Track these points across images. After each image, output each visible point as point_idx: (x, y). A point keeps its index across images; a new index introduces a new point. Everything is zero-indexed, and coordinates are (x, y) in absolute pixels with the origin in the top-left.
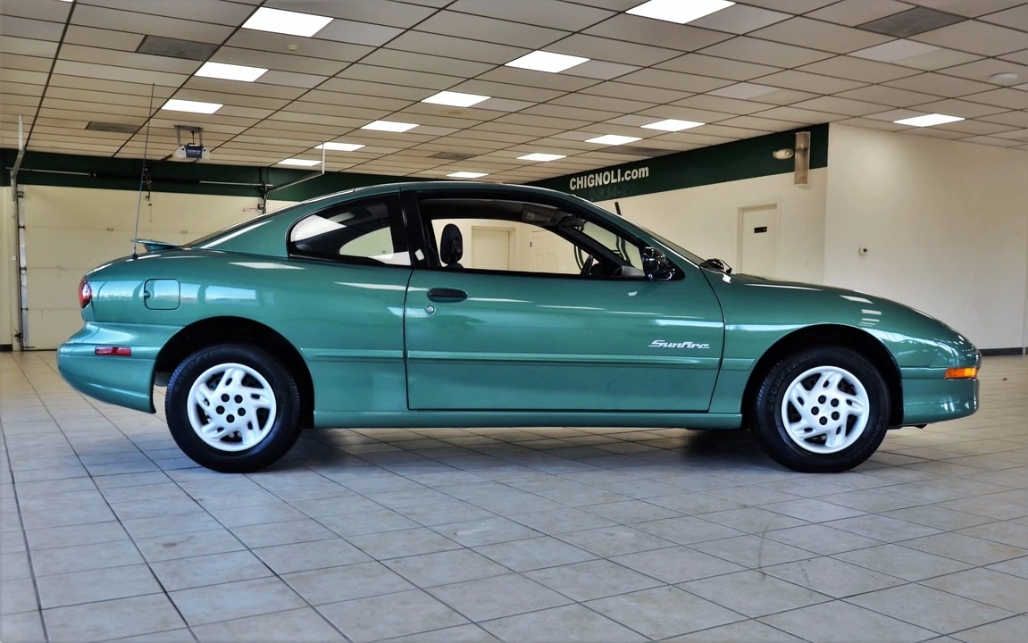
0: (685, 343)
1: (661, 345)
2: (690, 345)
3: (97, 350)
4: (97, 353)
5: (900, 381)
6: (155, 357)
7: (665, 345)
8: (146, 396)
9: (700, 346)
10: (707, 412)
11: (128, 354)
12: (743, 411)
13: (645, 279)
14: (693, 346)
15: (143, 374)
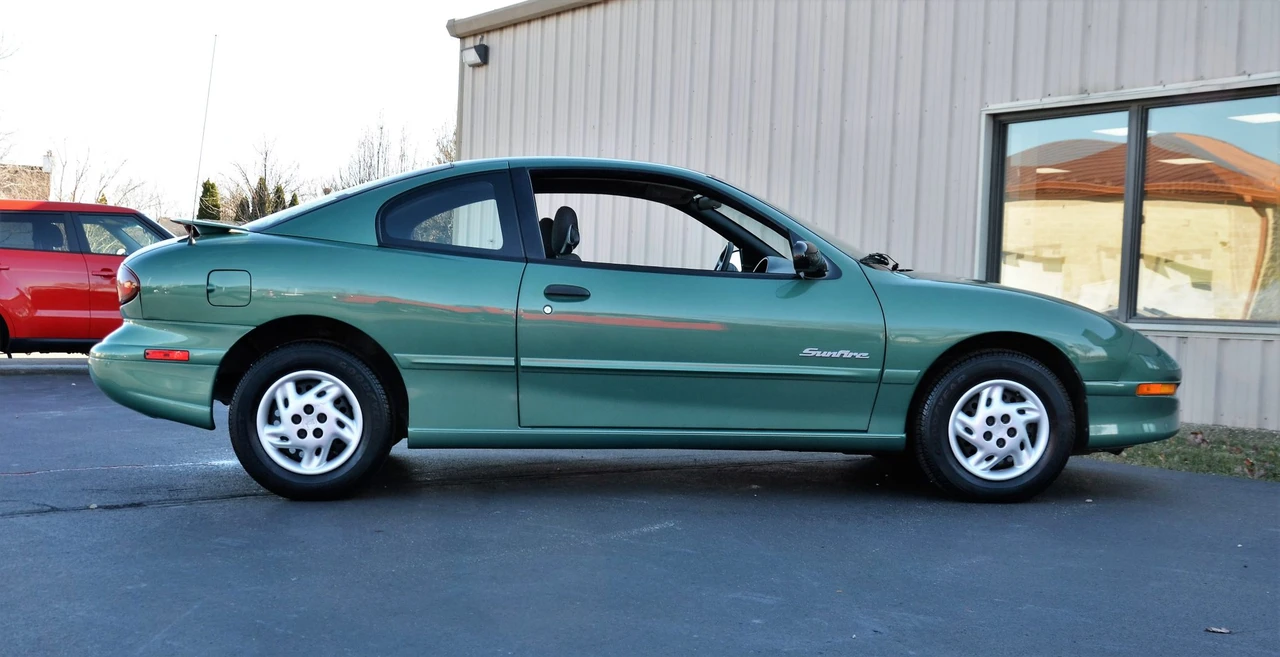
0: (841, 352)
1: (813, 353)
2: (847, 354)
3: (146, 354)
4: (146, 357)
5: (1085, 398)
6: (218, 362)
7: (819, 354)
8: (207, 409)
9: (858, 356)
10: (866, 432)
11: (186, 360)
12: (907, 431)
13: (796, 277)
14: (850, 356)
15: (204, 385)
